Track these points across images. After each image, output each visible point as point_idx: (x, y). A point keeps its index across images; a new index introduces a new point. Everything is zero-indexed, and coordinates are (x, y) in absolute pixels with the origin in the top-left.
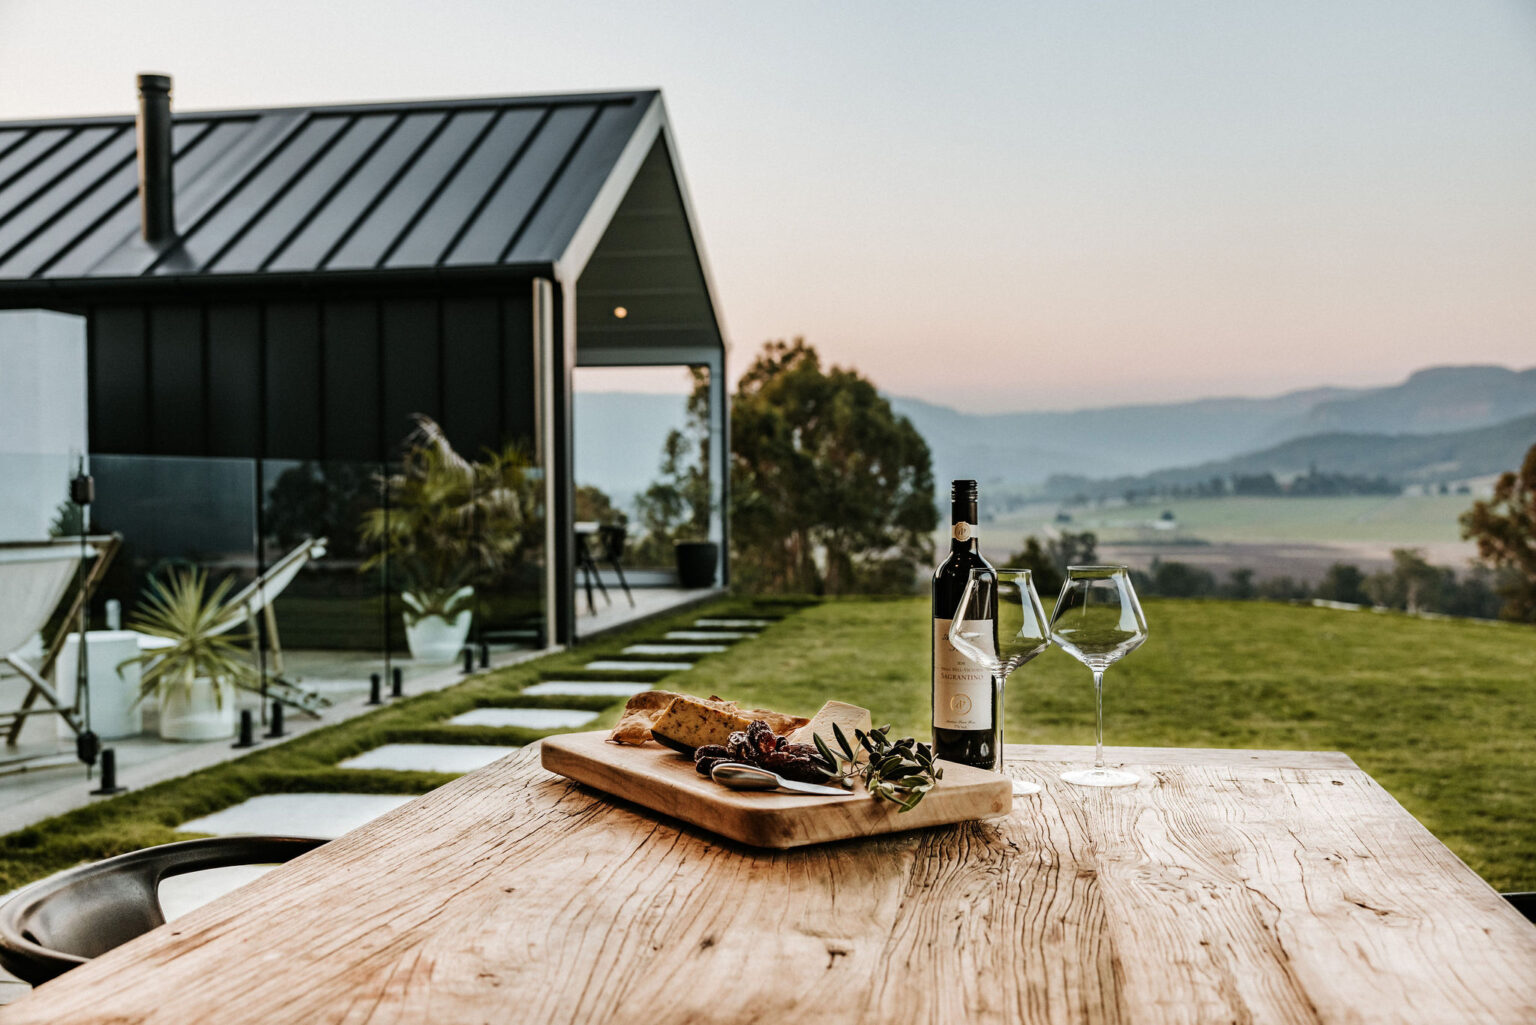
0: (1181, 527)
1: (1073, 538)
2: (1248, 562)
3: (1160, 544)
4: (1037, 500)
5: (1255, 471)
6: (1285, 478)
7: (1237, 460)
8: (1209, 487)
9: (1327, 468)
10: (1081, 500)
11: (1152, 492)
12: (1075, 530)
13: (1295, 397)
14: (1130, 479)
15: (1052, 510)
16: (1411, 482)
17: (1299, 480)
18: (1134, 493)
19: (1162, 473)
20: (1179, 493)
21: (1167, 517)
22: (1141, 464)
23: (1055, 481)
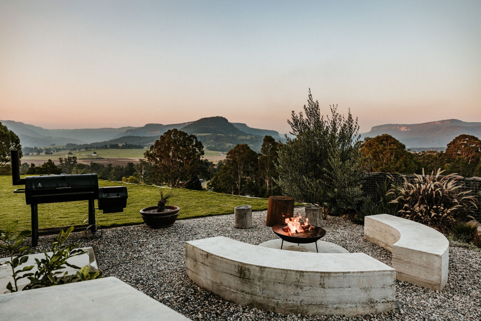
0: (97, 155)
1: (71, 158)
2: (112, 162)
3: (93, 159)
4: (64, 149)
5: (114, 143)
6: (120, 145)
7: (111, 141)
8: (105, 146)
9: (128, 143)
10: (75, 149)
11: (91, 148)
12: (72, 156)
13: (123, 128)
14: (87, 145)
15: (68, 151)
16: (145, 146)
17: (123, 145)
18: (87, 148)
19: (94, 143)
20: (97, 148)
21: (95, 153)
22: (89, 142)
23: (68, 145)
